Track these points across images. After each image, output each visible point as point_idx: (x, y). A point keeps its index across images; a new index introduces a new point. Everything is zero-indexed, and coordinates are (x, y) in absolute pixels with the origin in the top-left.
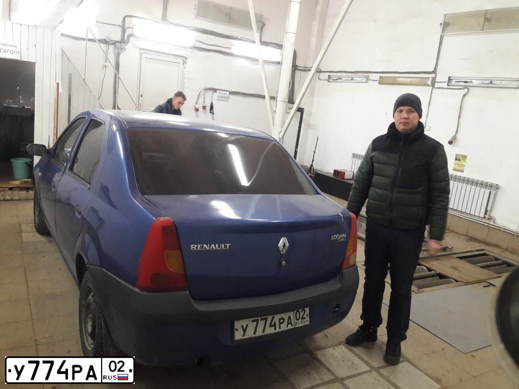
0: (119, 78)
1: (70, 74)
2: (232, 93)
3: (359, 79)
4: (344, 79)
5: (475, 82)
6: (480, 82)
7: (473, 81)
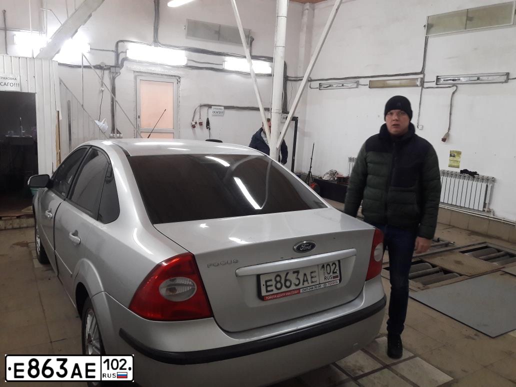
0: (116, 101)
1: (69, 101)
2: (226, 108)
3: (349, 85)
4: (335, 86)
5: (463, 80)
6: (468, 79)
7: (461, 78)
